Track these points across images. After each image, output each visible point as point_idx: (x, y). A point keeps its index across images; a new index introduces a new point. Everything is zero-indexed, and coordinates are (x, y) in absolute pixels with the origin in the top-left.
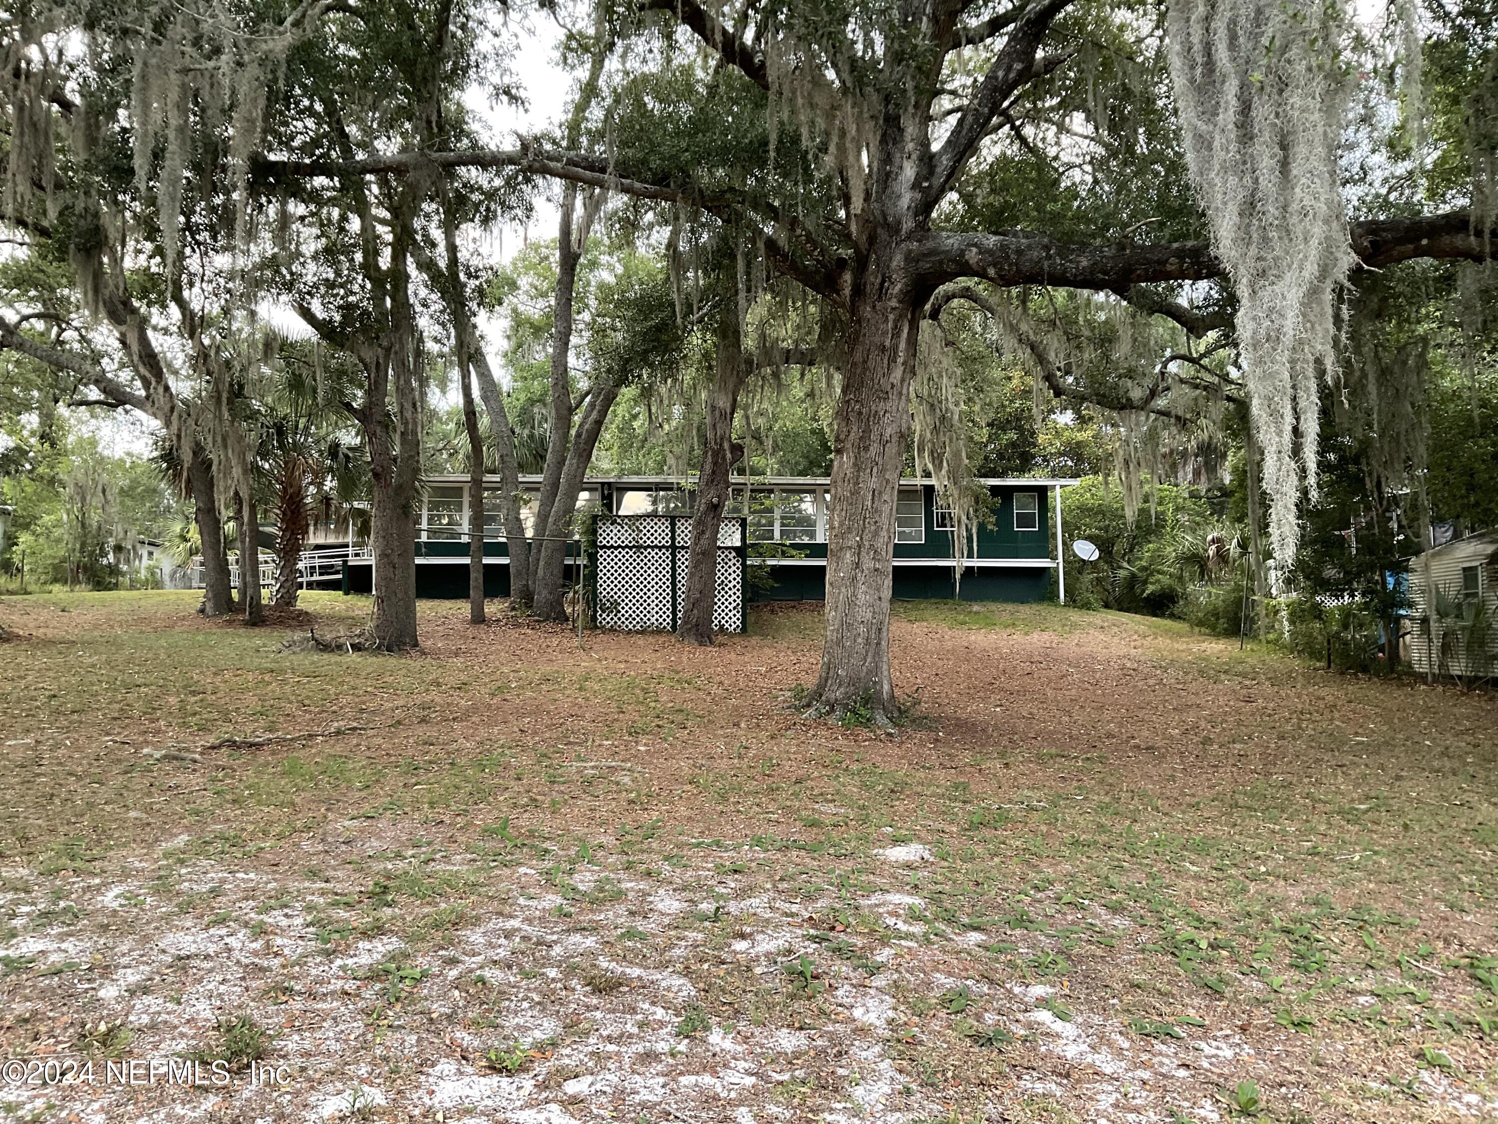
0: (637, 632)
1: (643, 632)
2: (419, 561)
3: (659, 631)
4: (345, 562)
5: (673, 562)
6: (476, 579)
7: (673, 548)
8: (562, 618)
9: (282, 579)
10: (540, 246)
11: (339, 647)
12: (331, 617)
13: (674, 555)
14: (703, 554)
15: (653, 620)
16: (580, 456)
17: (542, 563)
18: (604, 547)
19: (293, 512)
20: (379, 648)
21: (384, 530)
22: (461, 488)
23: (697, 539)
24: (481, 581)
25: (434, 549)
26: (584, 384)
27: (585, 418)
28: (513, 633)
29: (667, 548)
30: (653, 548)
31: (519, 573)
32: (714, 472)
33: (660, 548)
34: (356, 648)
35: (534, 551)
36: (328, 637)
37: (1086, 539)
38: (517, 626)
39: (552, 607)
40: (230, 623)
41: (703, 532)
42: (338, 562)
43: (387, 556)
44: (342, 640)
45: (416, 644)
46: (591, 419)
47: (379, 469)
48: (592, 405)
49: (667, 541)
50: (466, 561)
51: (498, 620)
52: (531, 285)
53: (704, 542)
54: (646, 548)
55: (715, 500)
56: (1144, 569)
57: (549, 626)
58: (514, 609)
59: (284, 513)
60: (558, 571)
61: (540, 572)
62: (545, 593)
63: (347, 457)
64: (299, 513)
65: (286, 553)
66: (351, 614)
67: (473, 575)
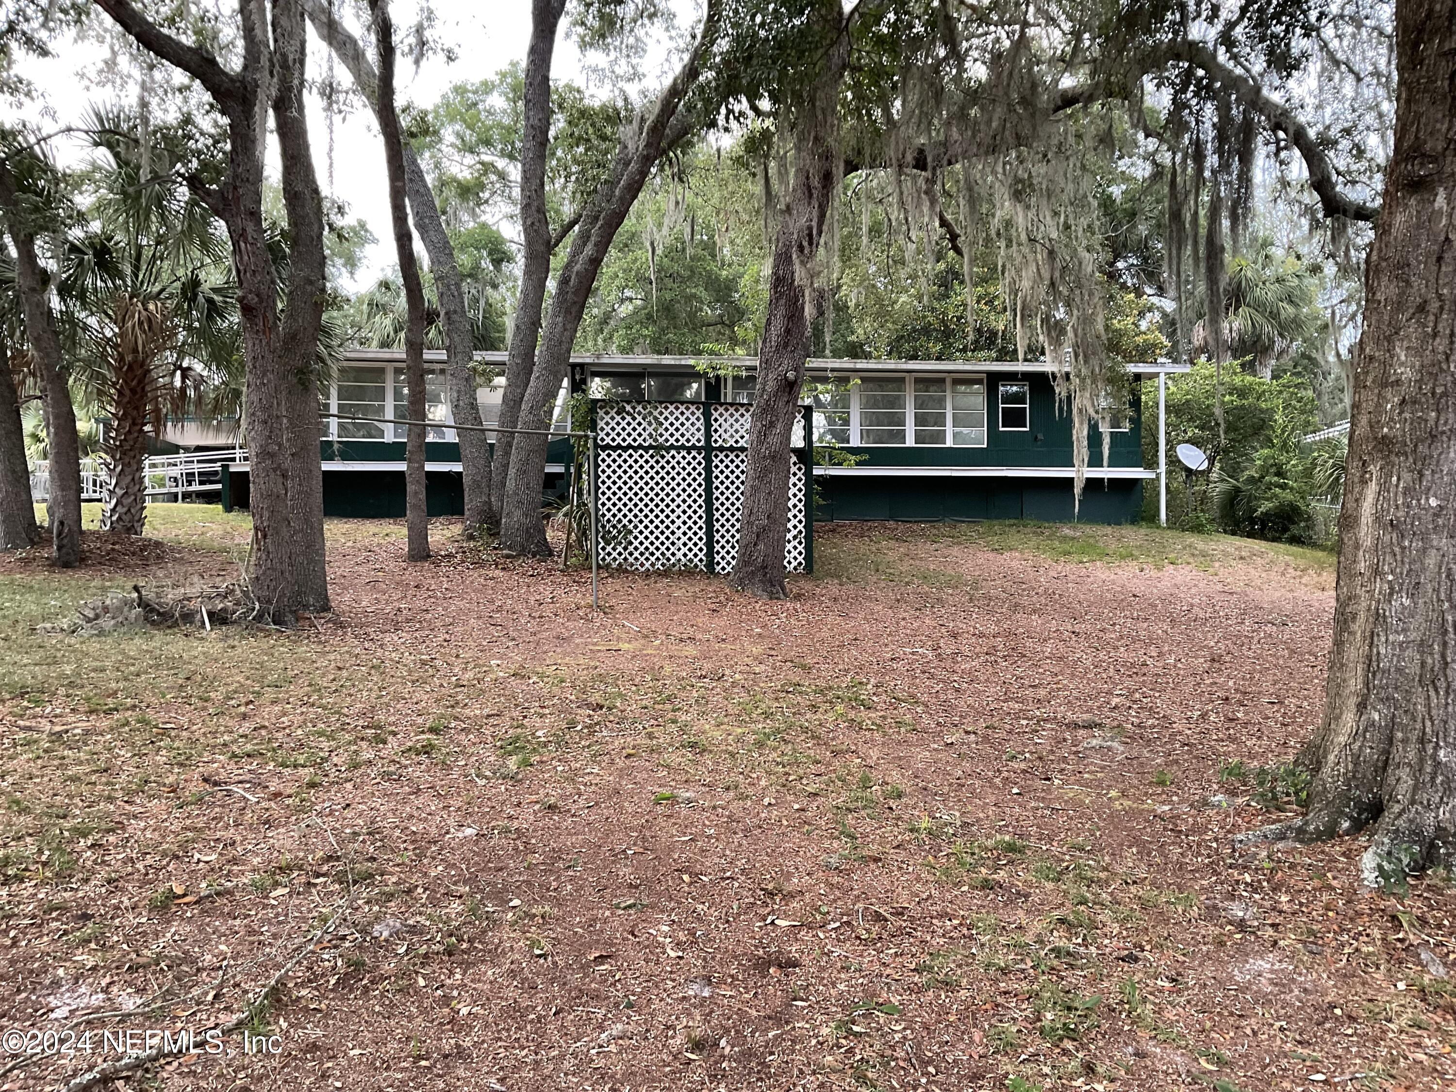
0: (658, 573)
1: (666, 573)
2: (327, 466)
3: (688, 572)
4: (225, 467)
5: (708, 470)
6: (415, 492)
7: (708, 450)
8: (545, 551)
9: (119, 492)
10: (466, 91)
11: (188, 617)
12: (195, 549)
13: (708, 460)
14: (773, 458)
15: (679, 555)
16: (568, 312)
17: (512, 472)
18: (608, 447)
19: (133, 391)
20: (259, 618)
21: (264, 409)
22: (382, 370)
23: (762, 434)
24: (423, 496)
25: (350, 451)
26: (568, 210)
27: (574, 255)
28: (476, 577)
29: (699, 450)
30: (678, 449)
31: (477, 484)
32: (788, 331)
33: (689, 450)
34: (219, 619)
35: (498, 453)
36: (171, 596)
37: (1187, 442)
38: (479, 564)
39: (529, 536)
40: (26, 562)
41: (772, 424)
42: (217, 467)
43: (272, 455)
44: (192, 605)
45: (326, 608)
46: (582, 258)
47: (253, 299)
48: (584, 237)
49: (698, 437)
50: (400, 466)
51: (450, 556)
52: (458, 135)
53: (774, 439)
54: (668, 449)
55: (791, 375)
56: (1251, 480)
57: (527, 564)
58: (471, 537)
59: (120, 393)
60: (537, 484)
61: (510, 485)
62: (517, 514)
63: (210, 301)
64: (144, 393)
65: (124, 453)
66: (228, 543)
67: (410, 488)
